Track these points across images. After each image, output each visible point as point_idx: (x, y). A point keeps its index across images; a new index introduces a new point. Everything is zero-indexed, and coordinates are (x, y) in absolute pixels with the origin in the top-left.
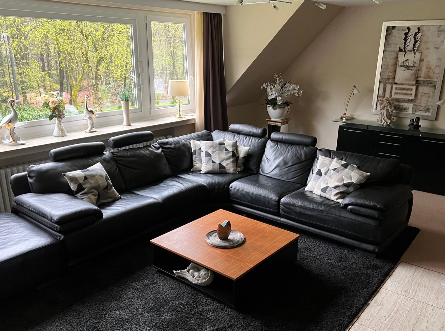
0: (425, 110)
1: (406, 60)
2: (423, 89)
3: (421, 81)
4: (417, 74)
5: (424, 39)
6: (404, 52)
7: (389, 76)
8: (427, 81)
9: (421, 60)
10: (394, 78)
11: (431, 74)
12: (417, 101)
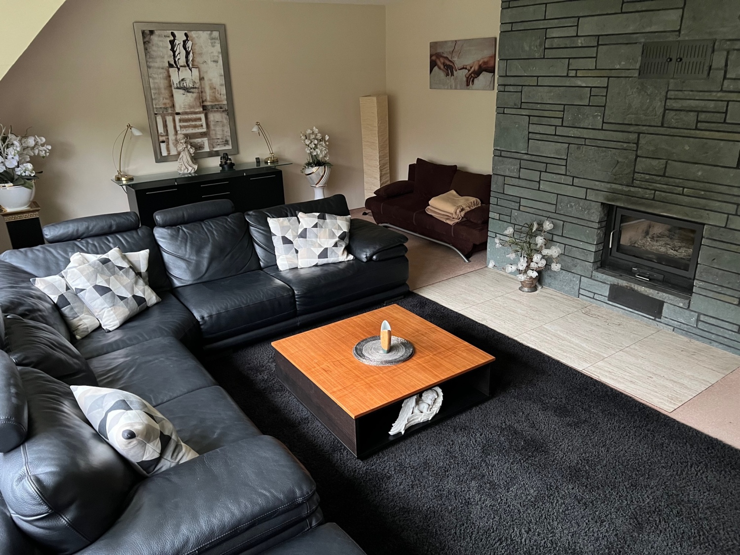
0: (223, 143)
1: (183, 80)
2: (214, 116)
3: (209, 106)
4: (202, 98)
5: (197, 49)
6: (177, 69)
7: (165, 104)
8: (216, 105)
9: (201, 79)
10: (173, 106)
11: (218, 96)
12: (211, 132)
